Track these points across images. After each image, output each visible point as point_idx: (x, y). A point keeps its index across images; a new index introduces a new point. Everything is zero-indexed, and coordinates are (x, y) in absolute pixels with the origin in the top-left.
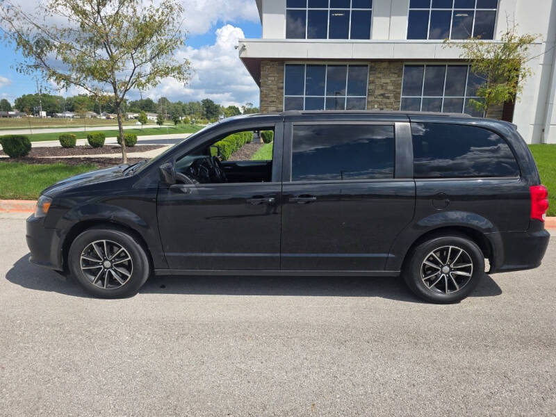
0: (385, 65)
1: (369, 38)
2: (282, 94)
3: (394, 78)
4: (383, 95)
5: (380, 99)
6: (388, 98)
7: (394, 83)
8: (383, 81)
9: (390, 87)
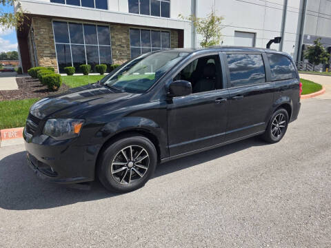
0: (119, 27)
1: (107, 9)
2: (53, 41)
3: (125, 35)
4: (120, 45)
5: (119, 48)
6: (124, 47)
7: (125, 38)
8: (119, 36)
9: (124, 41)
